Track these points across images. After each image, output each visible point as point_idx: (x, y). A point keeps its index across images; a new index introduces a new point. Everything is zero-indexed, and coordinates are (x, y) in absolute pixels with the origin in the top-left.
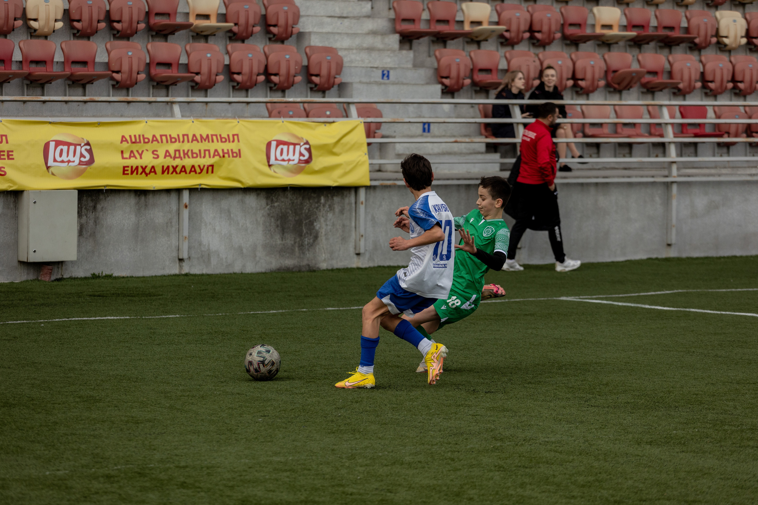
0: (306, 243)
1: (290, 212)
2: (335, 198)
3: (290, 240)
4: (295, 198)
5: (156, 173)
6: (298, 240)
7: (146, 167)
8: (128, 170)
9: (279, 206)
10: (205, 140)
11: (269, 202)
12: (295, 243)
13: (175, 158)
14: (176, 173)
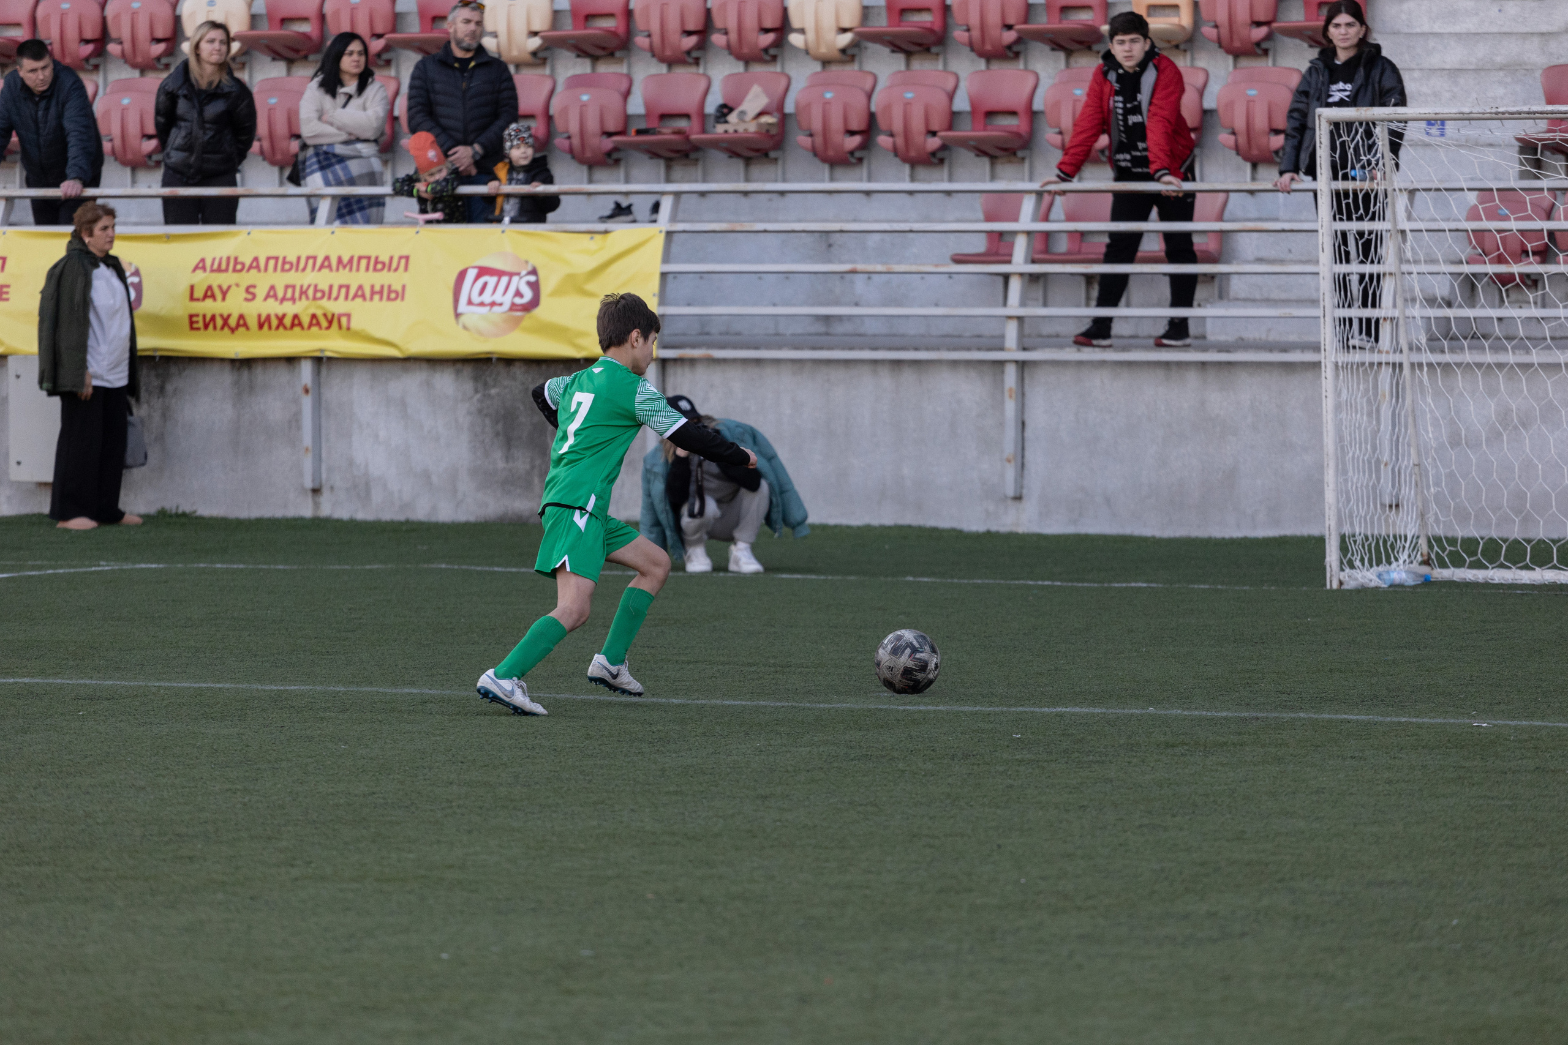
1: (522, 408)
3: (522, 462)
4: (530, 379)
5: (248, 328)
6: (538, 462)
7: (229, 316)
8: (197, 322)
9: (498, 394)
10: (345, 267)
11: (480, 386)
12: (533, 467)
13: (283, 299)
14: (285, 328)
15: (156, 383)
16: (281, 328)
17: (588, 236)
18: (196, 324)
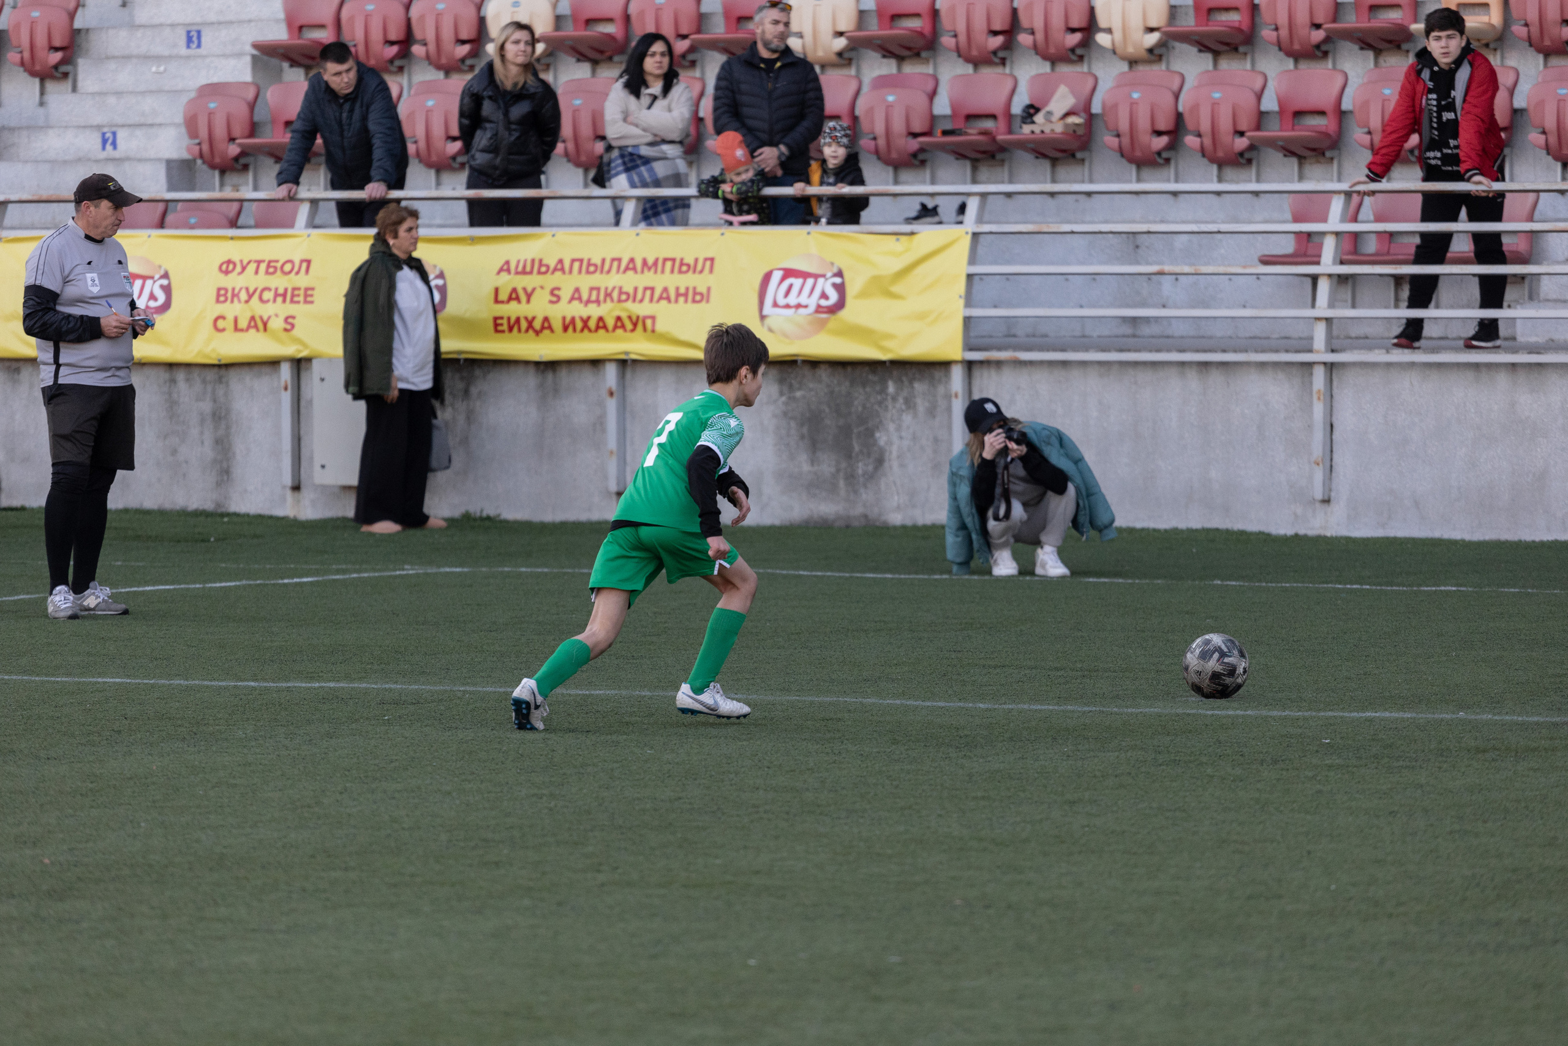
0: (860, 472)
1: (827, 410)
2: (917, 385)
3: (827, 465)
4: (835, 382)
5: (552, 331)
6: (844, 465)
7: (534, 318)
8: (502, 325)
9: (804, 397)
10: (649, 269)
11: (785, 389)
12: (838, 471)
13: (589, 301)
14: (590, 330)
15: (460, 385)
16: (586, 331)
17: (894, 237)
18: (498, 326)
